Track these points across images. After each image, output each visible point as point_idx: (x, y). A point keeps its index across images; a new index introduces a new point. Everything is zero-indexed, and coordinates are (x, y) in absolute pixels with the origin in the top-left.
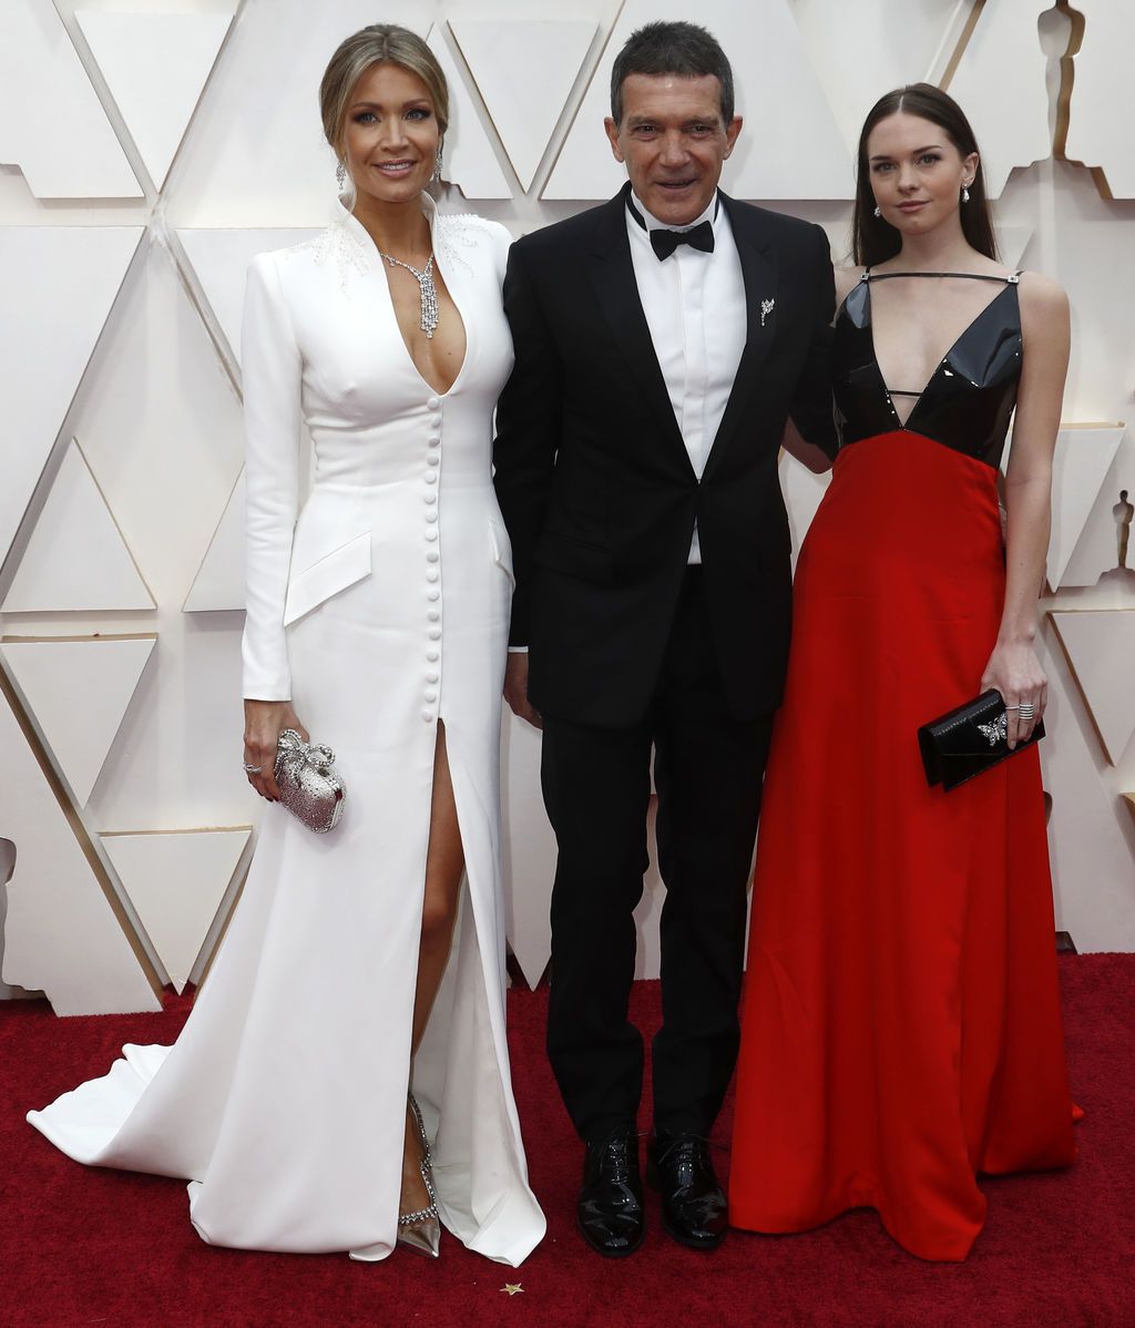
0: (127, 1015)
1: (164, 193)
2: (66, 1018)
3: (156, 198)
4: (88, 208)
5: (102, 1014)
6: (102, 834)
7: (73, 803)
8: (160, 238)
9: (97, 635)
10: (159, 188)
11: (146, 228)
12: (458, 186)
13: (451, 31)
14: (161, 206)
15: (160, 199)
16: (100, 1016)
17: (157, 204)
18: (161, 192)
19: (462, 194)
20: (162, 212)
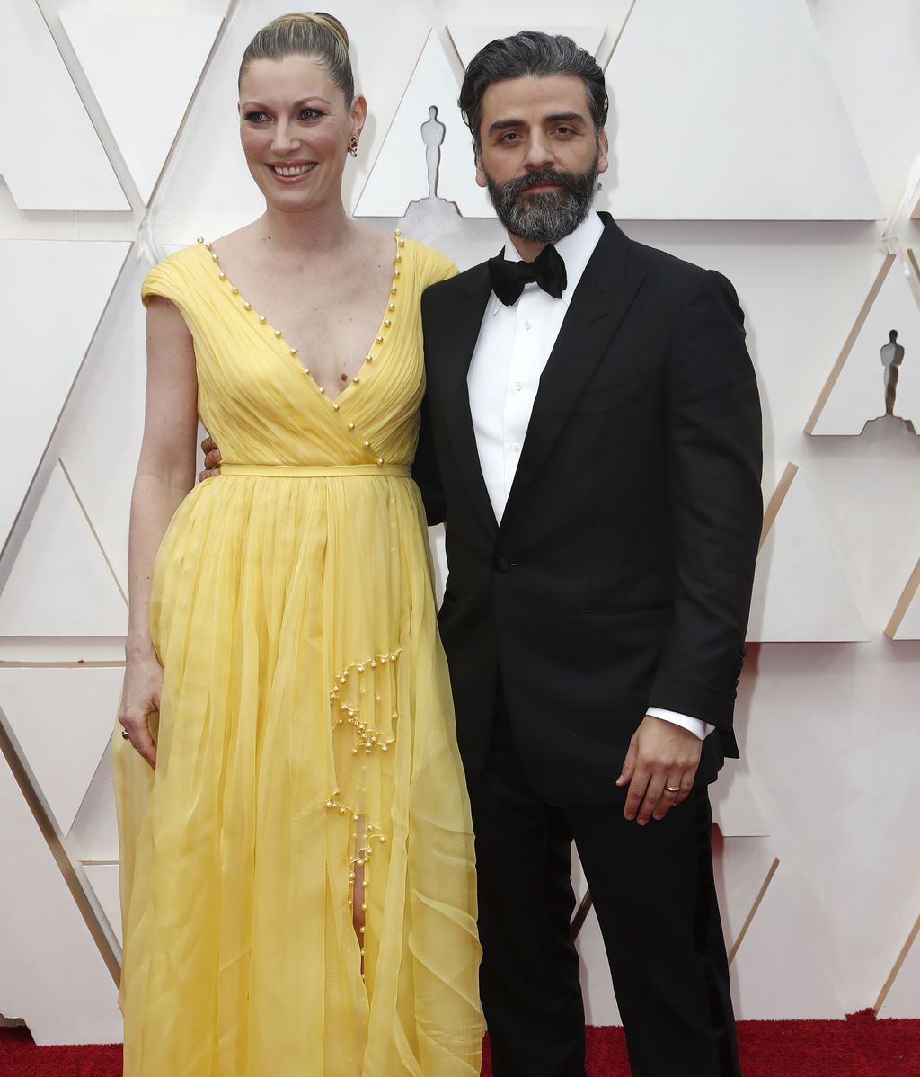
0: (107, 1046)
1: (152, 207)
2: (45, 1047)
3: (144, 211)
4: (73, 221)
5: (82, 1043)
6: (84, 863)
7: (56, 831)
8: (148, 254)
9: (81, 662)
10: (146, 203)
11: (133, 243)
12: (455, 204)
13: (451, 38)
14: (149, 220)
15: (147, 214)
16: (79, 1046)
17: (144, 219)
18: (148, 206)
19: (459, 213)
20: (149, 228)
